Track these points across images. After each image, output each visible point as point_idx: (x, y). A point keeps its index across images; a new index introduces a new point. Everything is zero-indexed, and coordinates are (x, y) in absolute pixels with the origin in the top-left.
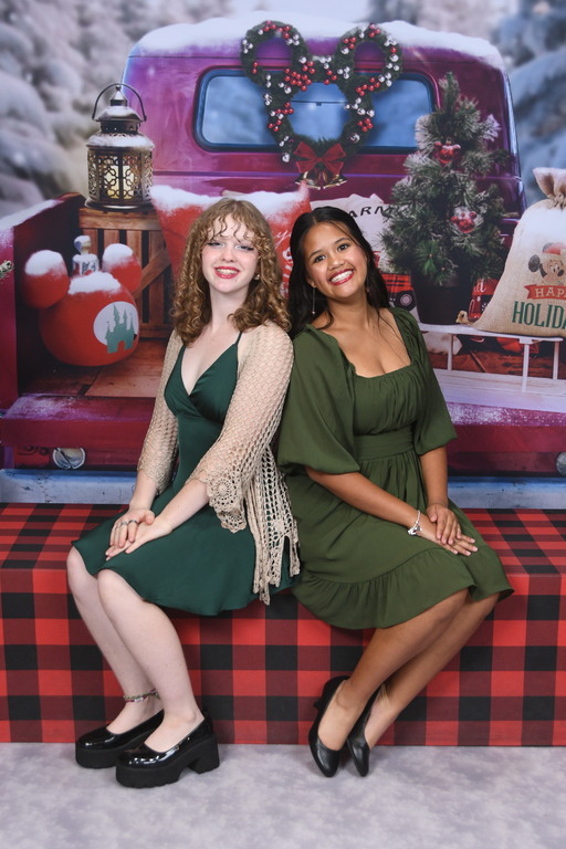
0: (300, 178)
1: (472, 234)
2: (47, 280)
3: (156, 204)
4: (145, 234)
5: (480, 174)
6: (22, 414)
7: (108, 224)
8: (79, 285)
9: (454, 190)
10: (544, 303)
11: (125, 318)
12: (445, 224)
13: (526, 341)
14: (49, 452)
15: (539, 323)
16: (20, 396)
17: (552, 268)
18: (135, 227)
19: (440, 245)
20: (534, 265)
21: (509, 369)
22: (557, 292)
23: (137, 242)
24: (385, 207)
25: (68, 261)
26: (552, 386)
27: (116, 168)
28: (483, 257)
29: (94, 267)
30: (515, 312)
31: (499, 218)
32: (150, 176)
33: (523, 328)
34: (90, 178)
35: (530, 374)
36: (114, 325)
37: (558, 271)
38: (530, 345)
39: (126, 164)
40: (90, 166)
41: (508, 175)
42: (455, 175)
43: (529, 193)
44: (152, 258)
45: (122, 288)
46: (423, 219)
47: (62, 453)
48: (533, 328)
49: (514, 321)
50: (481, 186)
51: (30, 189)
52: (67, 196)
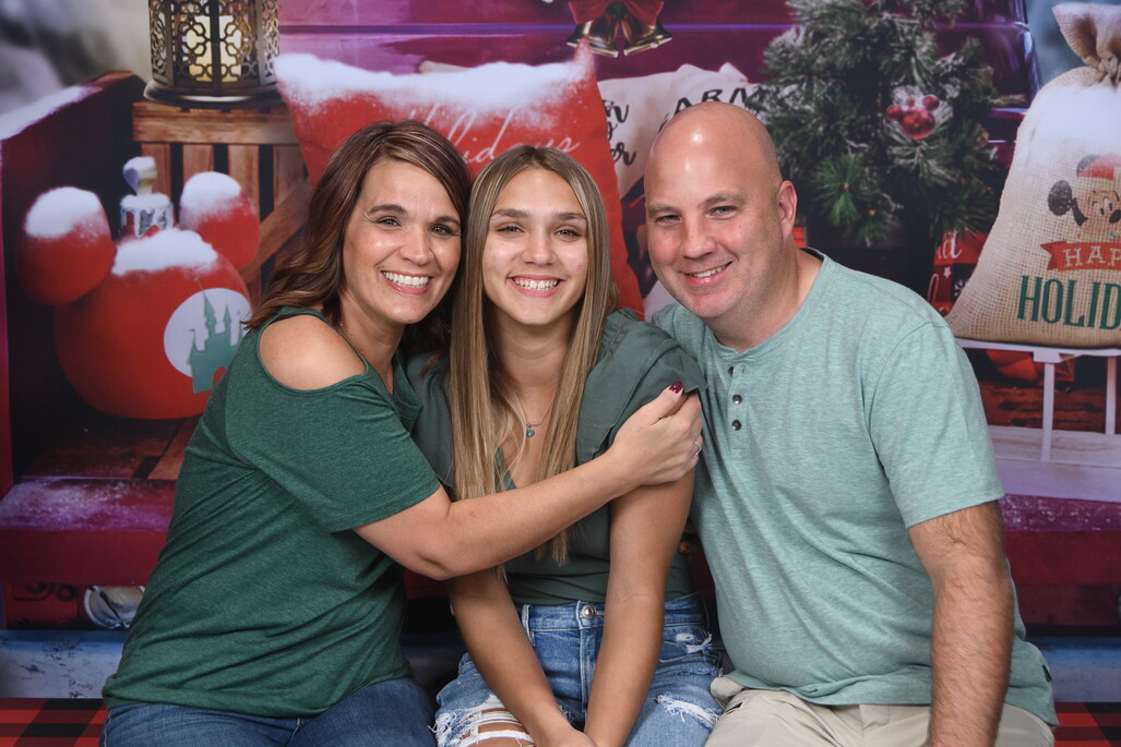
0: (577, 35)
1: (930, 141)
2: (70, 246)
3: (288, 92)
4: (266, 152)
5: (943, 19)
6: (21, 518)
7: (191, 134)
8: (133, 256)
9: (892, 53)
10: (1084, 279)
11: (227, 320)
12: (875, 121)
13: (1048, 357)
14: (77, 595)
15: (1075, 319)
16: (18, 481)
17: (1097, 207)
18: (244, 137)
19: (865, 164)
20: (1060, 200)
21: (1013, 415)
22: (1108, 255)
23: (250, 168)
24: (751, 89)
25: (112, 209)
26: (1105, 447)
27: (205, 20)
28: (954, 188)
29: (163, 219)
30: (1024, 298)
31: (986, 107)
32: (273, 35)
33: (1040, 329)
34: (154, 41)
35: (1057, 425)
36: (206, 336)
37: (1109, 213)
38: (1056, 365)
39: (226, 13)
40: (154, 17)
41: (1003, 20)
42: (891, 22)
43: (1046, 55)
44: (280, 199)
45: (220, 261)
46: (828, 111)
47: (104, 596)
48: (1060, 330)
49: (1021, 315)
50: (945, 44)
51: (35, 65)
52: (108, 78)
